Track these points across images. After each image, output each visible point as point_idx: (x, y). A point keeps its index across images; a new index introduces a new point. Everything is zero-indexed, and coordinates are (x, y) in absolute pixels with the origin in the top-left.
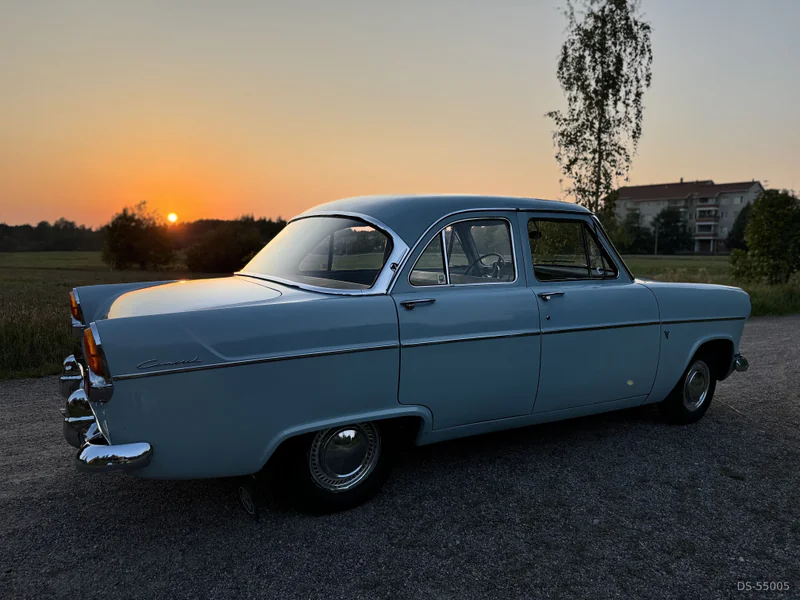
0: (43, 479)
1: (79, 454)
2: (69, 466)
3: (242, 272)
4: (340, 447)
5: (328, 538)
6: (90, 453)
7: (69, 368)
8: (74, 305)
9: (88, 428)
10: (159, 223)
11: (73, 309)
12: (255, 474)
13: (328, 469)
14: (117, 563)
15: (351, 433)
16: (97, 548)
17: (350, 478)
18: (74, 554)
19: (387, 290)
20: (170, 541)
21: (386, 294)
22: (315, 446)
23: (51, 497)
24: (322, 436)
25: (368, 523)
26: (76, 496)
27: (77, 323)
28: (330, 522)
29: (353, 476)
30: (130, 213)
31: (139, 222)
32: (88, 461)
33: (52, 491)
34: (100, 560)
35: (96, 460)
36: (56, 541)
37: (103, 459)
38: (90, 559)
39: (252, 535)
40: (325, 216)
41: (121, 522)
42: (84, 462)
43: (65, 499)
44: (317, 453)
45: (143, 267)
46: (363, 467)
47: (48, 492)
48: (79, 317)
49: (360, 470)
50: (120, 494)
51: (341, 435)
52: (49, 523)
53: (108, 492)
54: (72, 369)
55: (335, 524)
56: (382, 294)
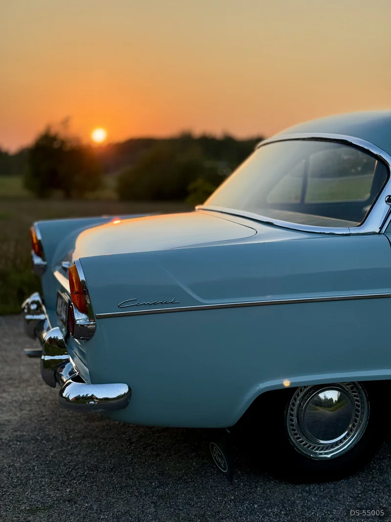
0: (9, 421)
1: (63, 390)
2: (31, 410)
3: (207, 205)
4: (321, 410)
5: (309, 509)
6: (72, 391)
7: (34, 307)
8: (35, 241)
9: (63, 367)
10: (85, 142)
11: (33, 245)
12: (229, 428)
13: (308, 432)
14: (91, 508)
15: (333, 395)
16: (70, 491)
17: (332, 445)
18: (49, 496)
19: (381, 228)
20: (140, 493)
21: (379, 233)
22: (293, 405)
23: (19, 439)
24: (301, 394)
25: (355, 498)
26: (42, 440)
27: (37, 261)
28: (309, 492)
29: (337, 444)
30: (53, 131)
31: (63, 142)
32: (71, 398)
33: (19, 433)
34: (75, 503)
35: (77, 399)
36: (31, 482)
37: (83, 397)
38: (64, 501)
39: (225, 496)
40: (304, 139)
41: (89, 469)
42: (67, 399)
43: (33, 442)
44: (295, 413)
45: (68, 196)
46: (348, 434)
47: (15, 434)
48: (40, 254)
49: (345, 438)
50: (85, 441)
51: (322, 396)
52: (21, 464)
53: (74, 439)
54: (37, 309)
55: (316, 495)
56: (374, 233)
